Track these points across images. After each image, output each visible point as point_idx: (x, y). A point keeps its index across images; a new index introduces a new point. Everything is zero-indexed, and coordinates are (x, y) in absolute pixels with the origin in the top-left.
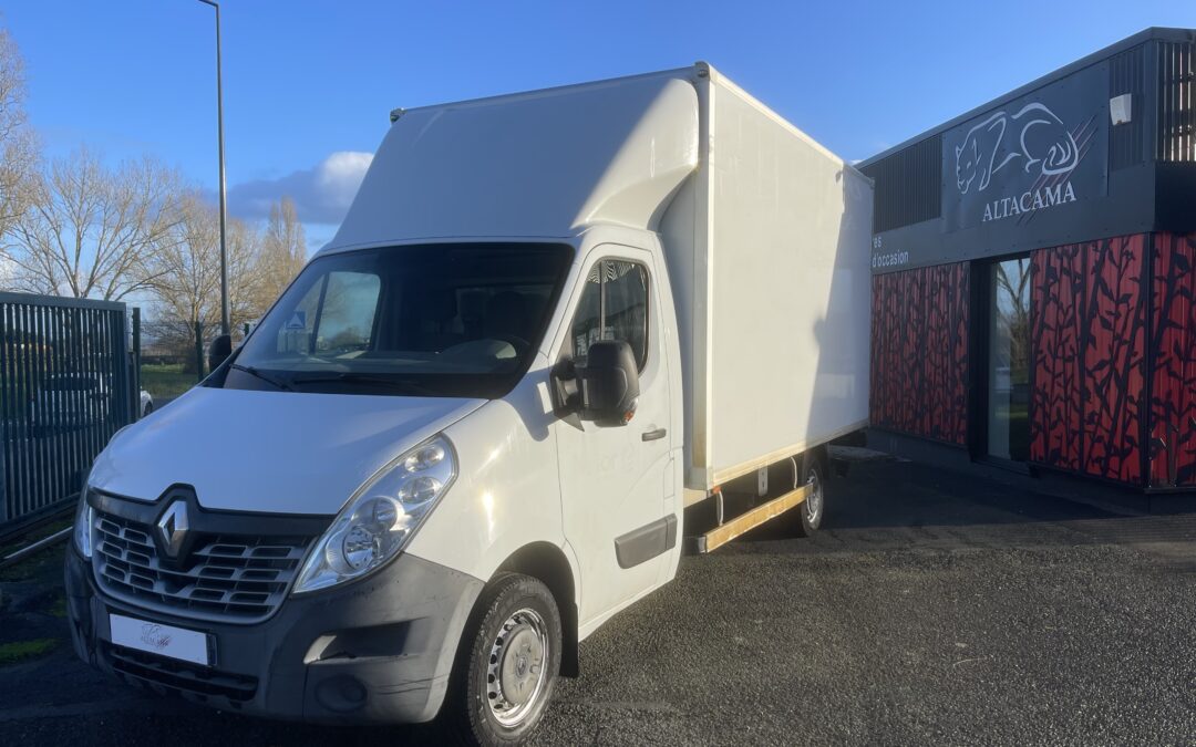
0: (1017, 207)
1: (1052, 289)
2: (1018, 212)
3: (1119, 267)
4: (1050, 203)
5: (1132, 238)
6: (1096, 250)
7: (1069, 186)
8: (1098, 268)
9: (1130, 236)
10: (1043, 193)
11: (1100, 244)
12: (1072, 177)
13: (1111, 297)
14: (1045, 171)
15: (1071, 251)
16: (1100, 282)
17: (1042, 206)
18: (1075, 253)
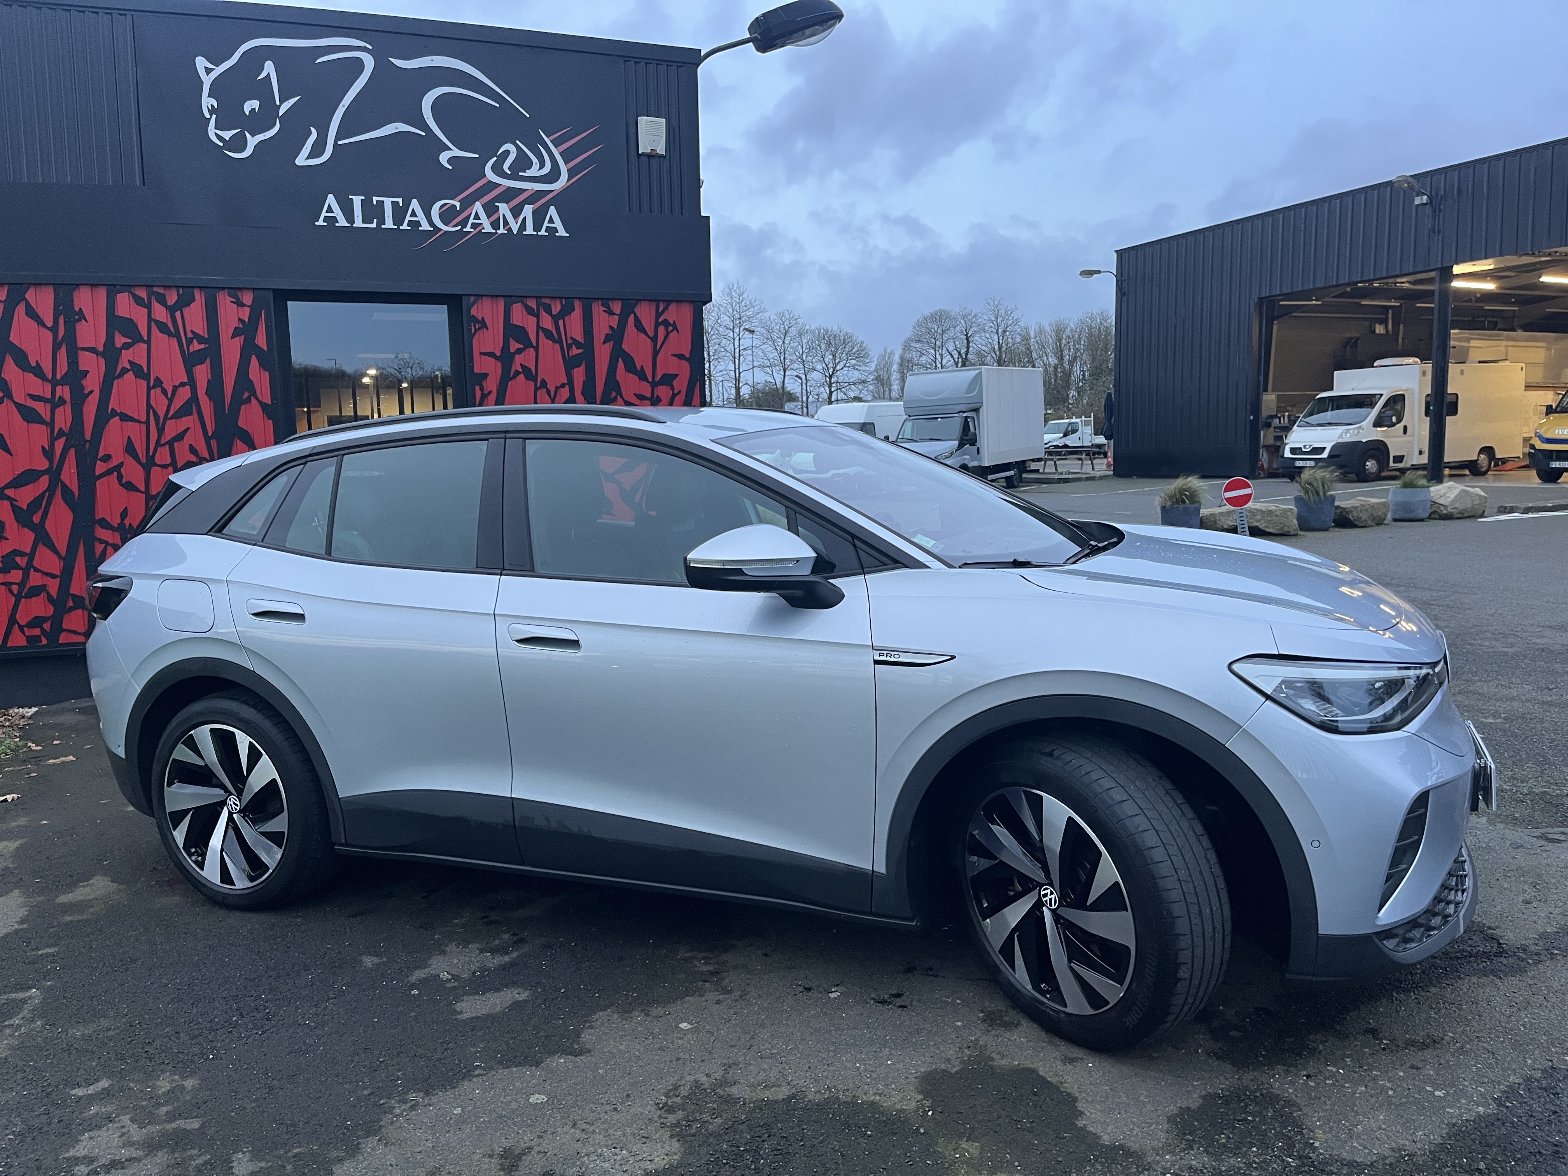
0: (421, 217)
1: (519, 359)
2: (425, 226)
3: (654, 339)
4: (510, 230)
5: (673, 306)
6: (611, 313)
7: (552, 211)
8: (616, 336)
9: (669, 302)
10: (491, 209)
11: (617, 307)
12: (560, 200)
13: (642, 376)
14: (490, 176)
15: (556, 308)
16: (618, 353)
17: (488, 229)
18: (567, 310)
